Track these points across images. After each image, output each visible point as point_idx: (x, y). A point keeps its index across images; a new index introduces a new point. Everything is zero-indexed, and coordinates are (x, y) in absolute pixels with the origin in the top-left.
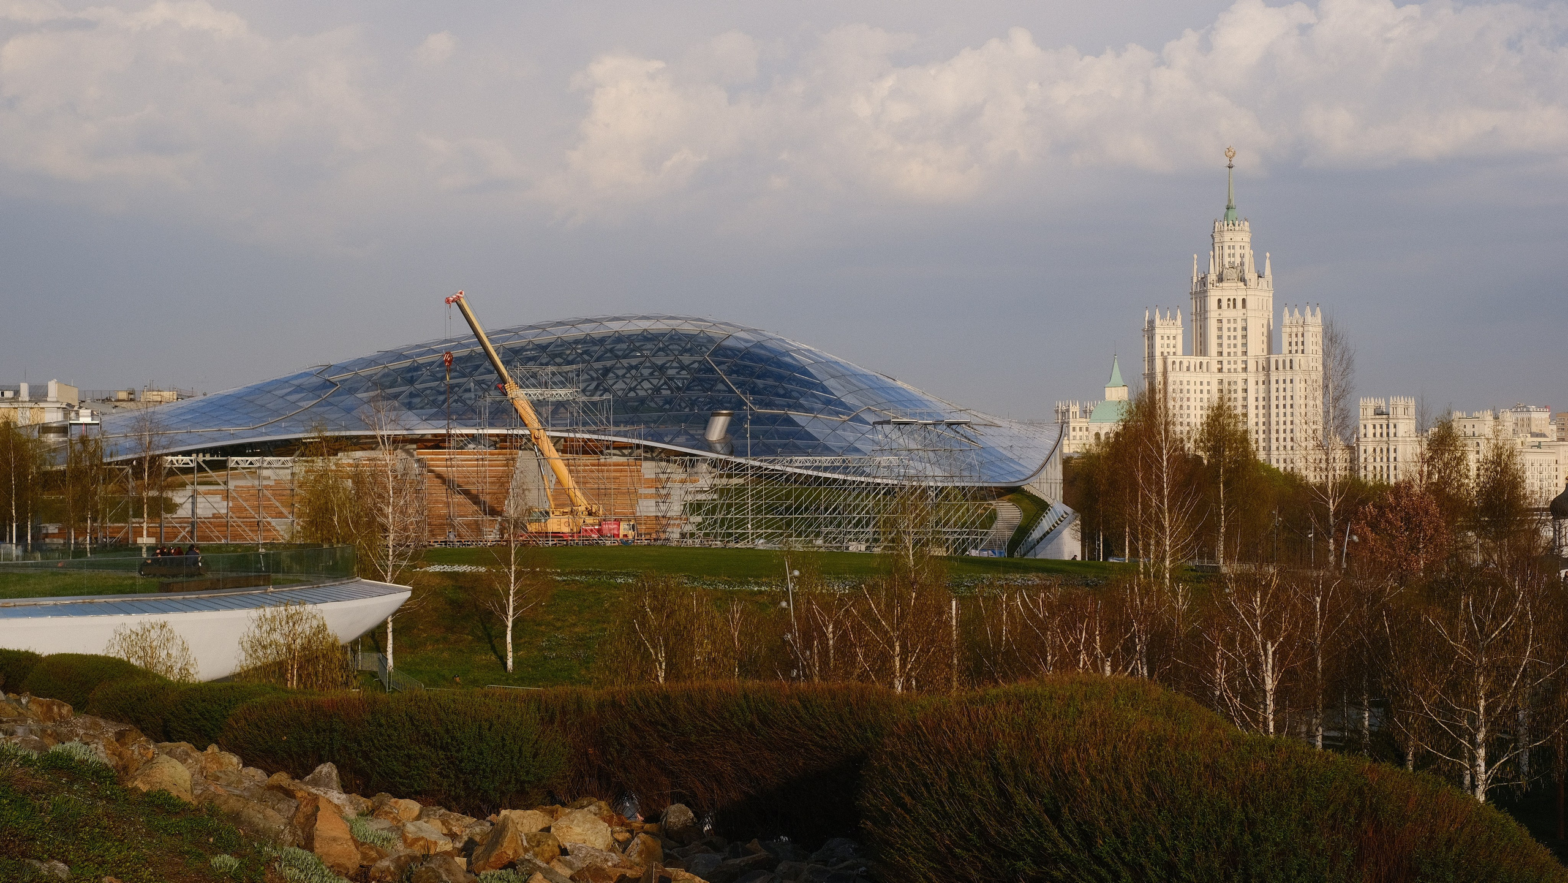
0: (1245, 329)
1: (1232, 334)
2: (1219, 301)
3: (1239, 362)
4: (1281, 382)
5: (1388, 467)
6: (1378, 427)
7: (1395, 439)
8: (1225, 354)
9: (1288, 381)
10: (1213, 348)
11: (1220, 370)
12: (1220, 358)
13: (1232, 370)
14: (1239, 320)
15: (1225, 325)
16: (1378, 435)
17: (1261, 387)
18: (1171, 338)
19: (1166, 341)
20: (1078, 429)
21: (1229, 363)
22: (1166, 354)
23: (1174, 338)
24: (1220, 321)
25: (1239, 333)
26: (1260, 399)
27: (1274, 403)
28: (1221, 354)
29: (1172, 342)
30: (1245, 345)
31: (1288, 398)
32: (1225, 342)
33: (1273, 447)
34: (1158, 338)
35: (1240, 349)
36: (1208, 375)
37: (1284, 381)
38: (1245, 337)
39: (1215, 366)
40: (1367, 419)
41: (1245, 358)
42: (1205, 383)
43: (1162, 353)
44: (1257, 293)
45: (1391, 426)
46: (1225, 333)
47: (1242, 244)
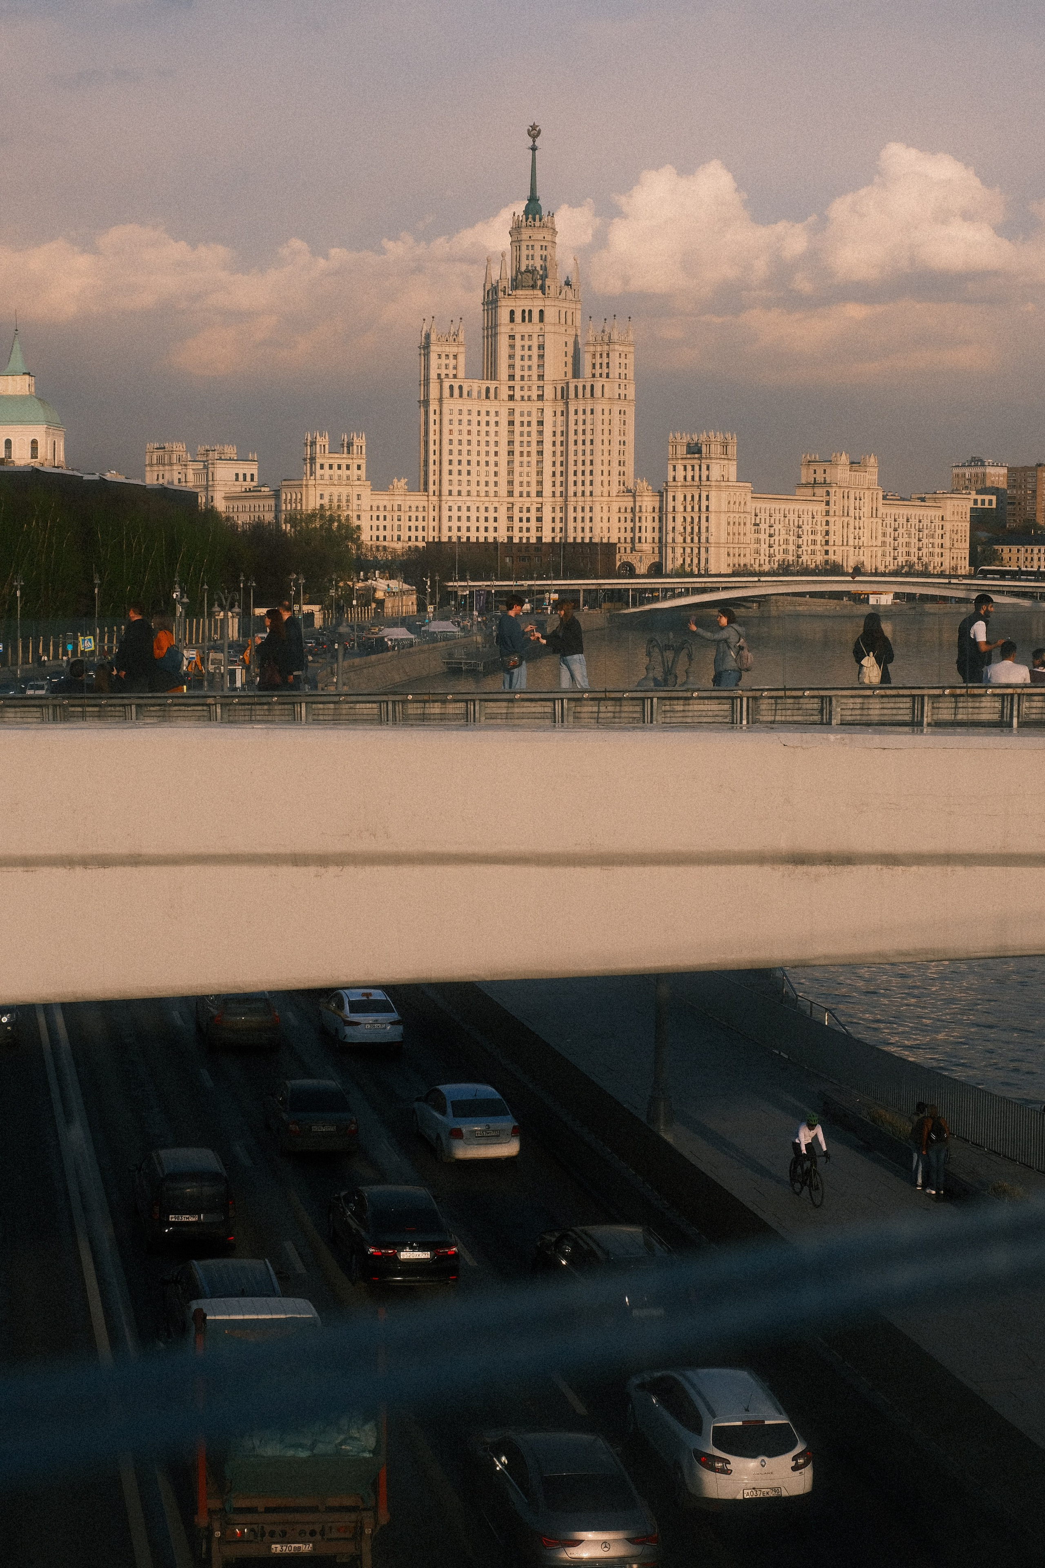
0: (541, 347)
1: (526, 353)
2: (512, 313)
3: (535, 388)
4: (580, 412)
5: (700, 517)
6: (689, 468)
7: (708, 483)
8: (517, 377)
9: (588, 412)
10: (503, 371)
11: (511, 398)
12: (511, 383)
13: (526, 398)
14: (535, 336)
15: (518, 342)
16: (689, 478)
17: (560, 419)
18: (451, 357)
19: (444, 361)
20: (326, 467)
21: (522, 389)
22: (443, 376)
23: (455, 357)
24: (512, 337)
25: (535, 352)
26: (558, 434)
27: (572, 437)
28: (512, 377)
29: (452, 362)
30: (541, 366)
31: (588, 432)
32: (518, 363)
33: (571, 493)
34: (433, 357)
35: (535, 373)
36: (496, 403)
37: (584, 412)
38: (541, 357)
39: (504, 393)
40: (677, 459)
41: (541, 383)
42: (492, 414)
43: (439, 375)
44: (557, 303)
45: (704, 467)
46: (518, 352)
47: (544, 244)
